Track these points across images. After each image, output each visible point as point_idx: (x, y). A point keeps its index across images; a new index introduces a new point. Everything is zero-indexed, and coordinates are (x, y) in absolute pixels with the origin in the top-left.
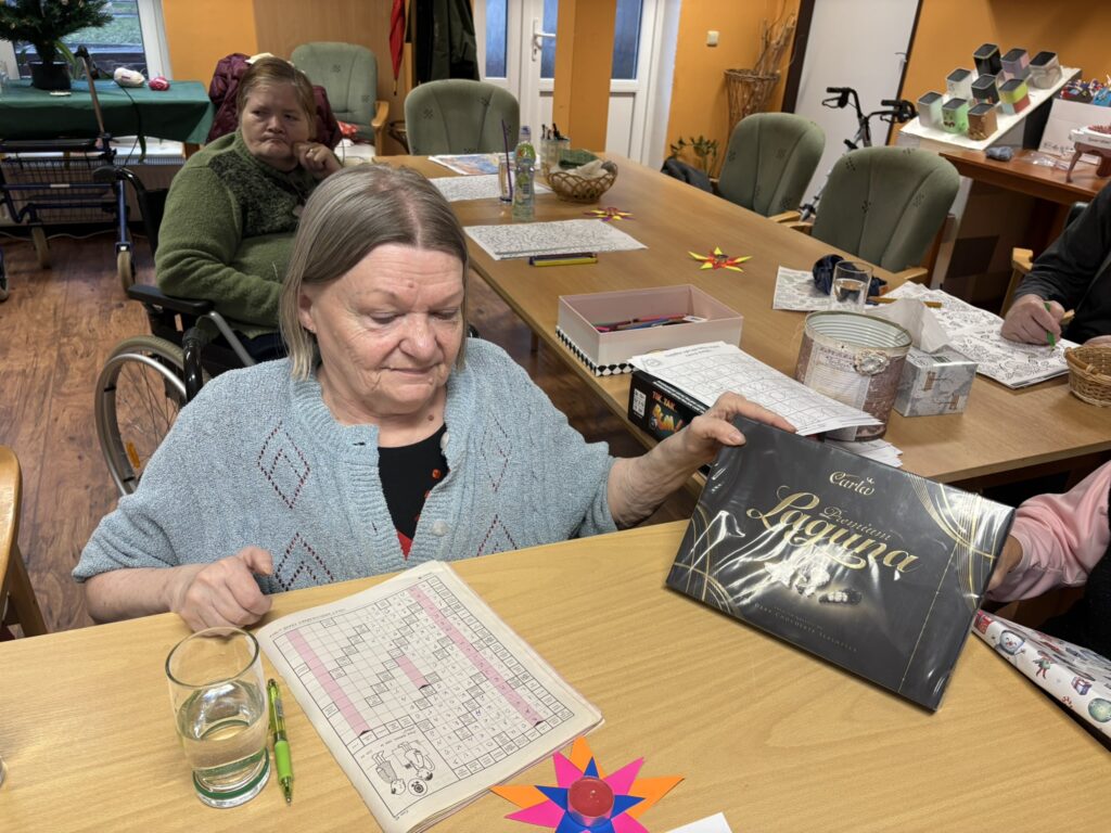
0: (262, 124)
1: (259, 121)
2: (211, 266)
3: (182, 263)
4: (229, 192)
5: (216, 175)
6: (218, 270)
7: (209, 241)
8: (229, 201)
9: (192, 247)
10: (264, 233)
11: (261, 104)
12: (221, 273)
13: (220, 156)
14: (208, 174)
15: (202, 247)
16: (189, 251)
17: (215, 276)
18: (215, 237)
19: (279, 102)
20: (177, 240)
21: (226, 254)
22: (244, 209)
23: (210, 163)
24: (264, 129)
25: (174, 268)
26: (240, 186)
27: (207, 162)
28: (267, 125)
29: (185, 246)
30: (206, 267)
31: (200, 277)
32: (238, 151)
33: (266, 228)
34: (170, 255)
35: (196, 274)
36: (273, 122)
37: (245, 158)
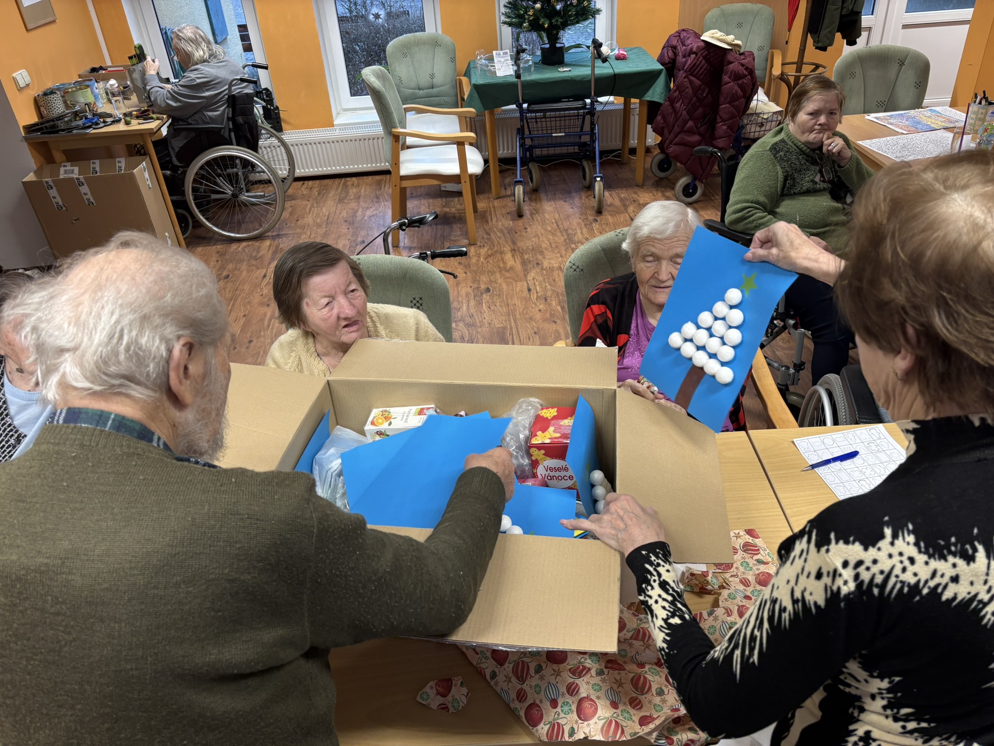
0: (814, 121)
1: (812, 119)
2: (761, 214)
3: (745, 211)
4: (779, 167)
5: (772, 156)
6: (765, 217)
7: (762, 199)
8: (777, 173)
9: (742, 202)
10: (795, 194)
11: (816, 108)
12: (766, 219)
13: (776, 144)
14: (767, 156)
15: (757, 203)
16: (750, 204)
17: (762, 220)
18: (765, 196)
19: (828, 105)
20: (743, 197)
21: (768, 207)
22: (786, 179)
23: (770, 148)
24: (815, 124)
25: (740, 214)
26: (785, 163)
27: (768, 148)
28: (817, 121)
29: (747, 201)
30: (758, 214)
31: (754, 221)
32: (786, 138)
33: (796, 191)
34: (739, 206)
35: (751, 218)
36: (822, 119)
37: (790, 143)
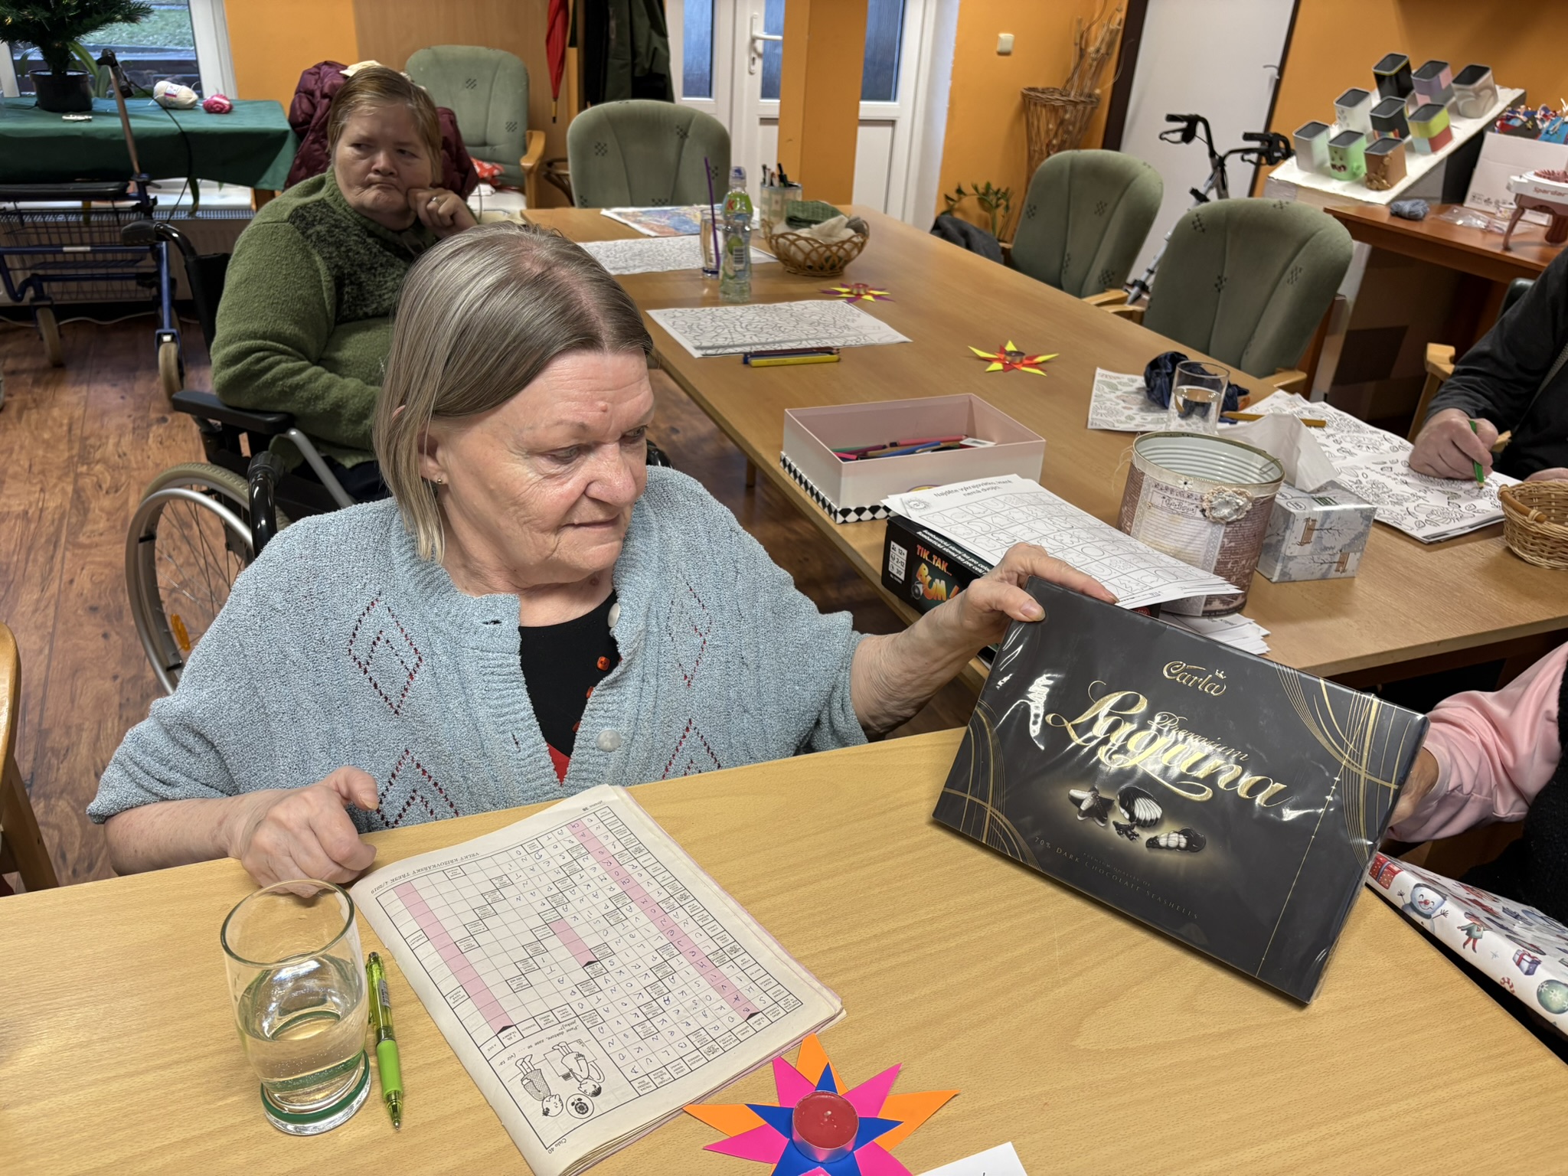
0: (364, 162)
1: (362, 158)
2: (290, 365)
3: (250, 359)
4: (317, 258)
5: (298, 234)
6: (301, 370)
7: (289, 329)
8: (317, 271)
9: (264, 337)
10: (367, 316)
11: (363, 133)
12: (305, 375)
13: (304, 207)
14: (287, 232)
15: (278, 337)
16: (259, 342)
17: (297, 379)
18: (296, 323)
19: (389, 131)
20: (242, 327)
21: (312, 347)
22: (339, 282)
23: (291, 216)
24: (368, 170)
25: (239, 366)
26: (331, 249)
27: (286, 215)
28: (373, 163)
29: (254, 335)
30: (284, 366)
31: (274, 380)
32: (328, 200)
33: (369, 310)
34: (232, 348)
35: (269, 376)
36: (381, 160)
37: (340, 210)
